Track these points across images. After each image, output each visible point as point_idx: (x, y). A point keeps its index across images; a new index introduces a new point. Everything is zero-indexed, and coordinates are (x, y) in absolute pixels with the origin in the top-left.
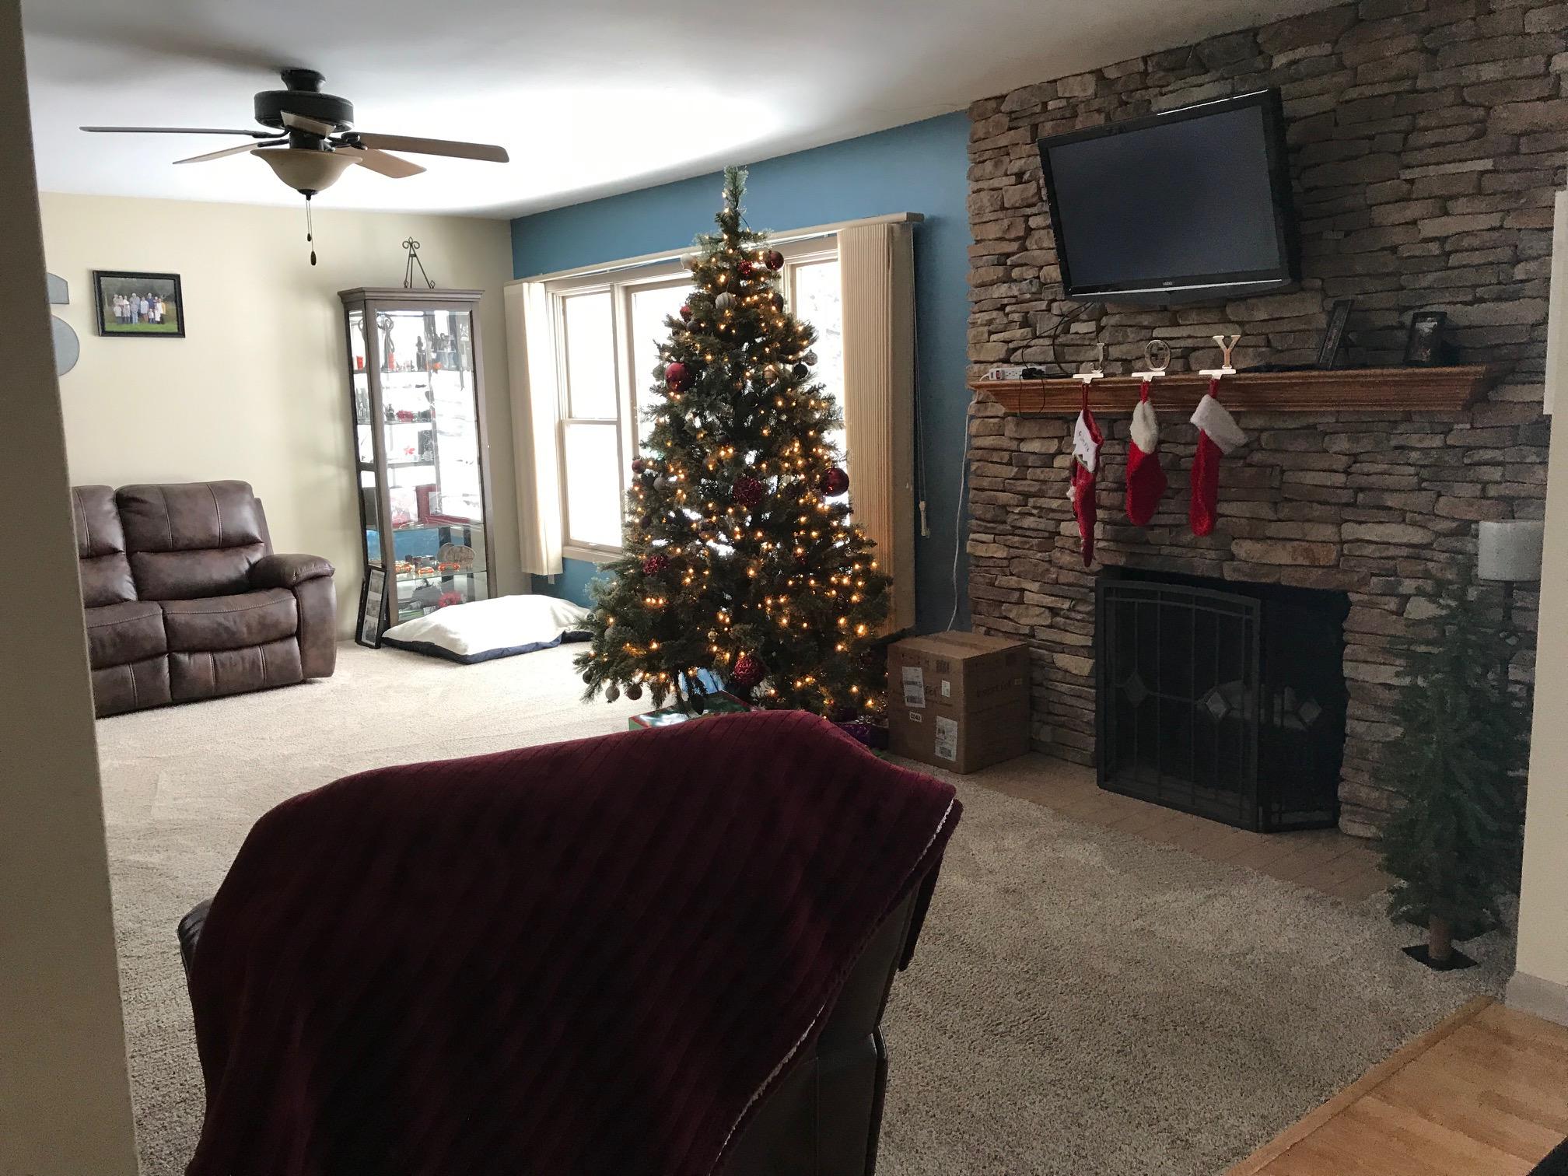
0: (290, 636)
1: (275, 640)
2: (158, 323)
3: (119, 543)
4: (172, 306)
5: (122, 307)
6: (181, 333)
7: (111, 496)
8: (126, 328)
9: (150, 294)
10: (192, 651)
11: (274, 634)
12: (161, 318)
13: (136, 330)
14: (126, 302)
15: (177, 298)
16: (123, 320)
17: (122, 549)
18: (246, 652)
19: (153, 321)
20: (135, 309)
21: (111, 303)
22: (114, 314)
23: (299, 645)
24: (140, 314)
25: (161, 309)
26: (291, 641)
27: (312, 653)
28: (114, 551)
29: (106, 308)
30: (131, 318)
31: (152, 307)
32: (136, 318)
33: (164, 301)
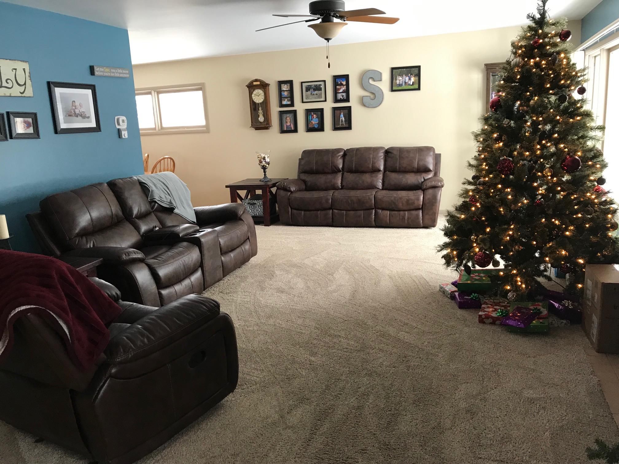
0: (420, 209)
1: (413, 210)
2: (411, 85)
3: (382, 168)
4: (417, 78)
5: (399, 80)
6: (419, 89)
7: (384, 151)
8: (400, 88)
9: (409, 75)
10: (383, 209)
11: (412, 207)
12: (413, 83)
13: (404, 89)
14: (401, 78)
15: (418, 75)
16: (400, 85)
17: (382, 170)
18: (402, 213)
19: (409, 85)
20: (404, 80)
21: (396, 79)
22: (396, 83)
23: (422, 213)
24: (405, 83)
25: (413, 79)
26: (419, 211)
27: (427, 217)
28: (379, 171)
29: (394, 81)
30: (402, 84)
31: (410, 79)
32: (404, 84)
33: (414, 77)
